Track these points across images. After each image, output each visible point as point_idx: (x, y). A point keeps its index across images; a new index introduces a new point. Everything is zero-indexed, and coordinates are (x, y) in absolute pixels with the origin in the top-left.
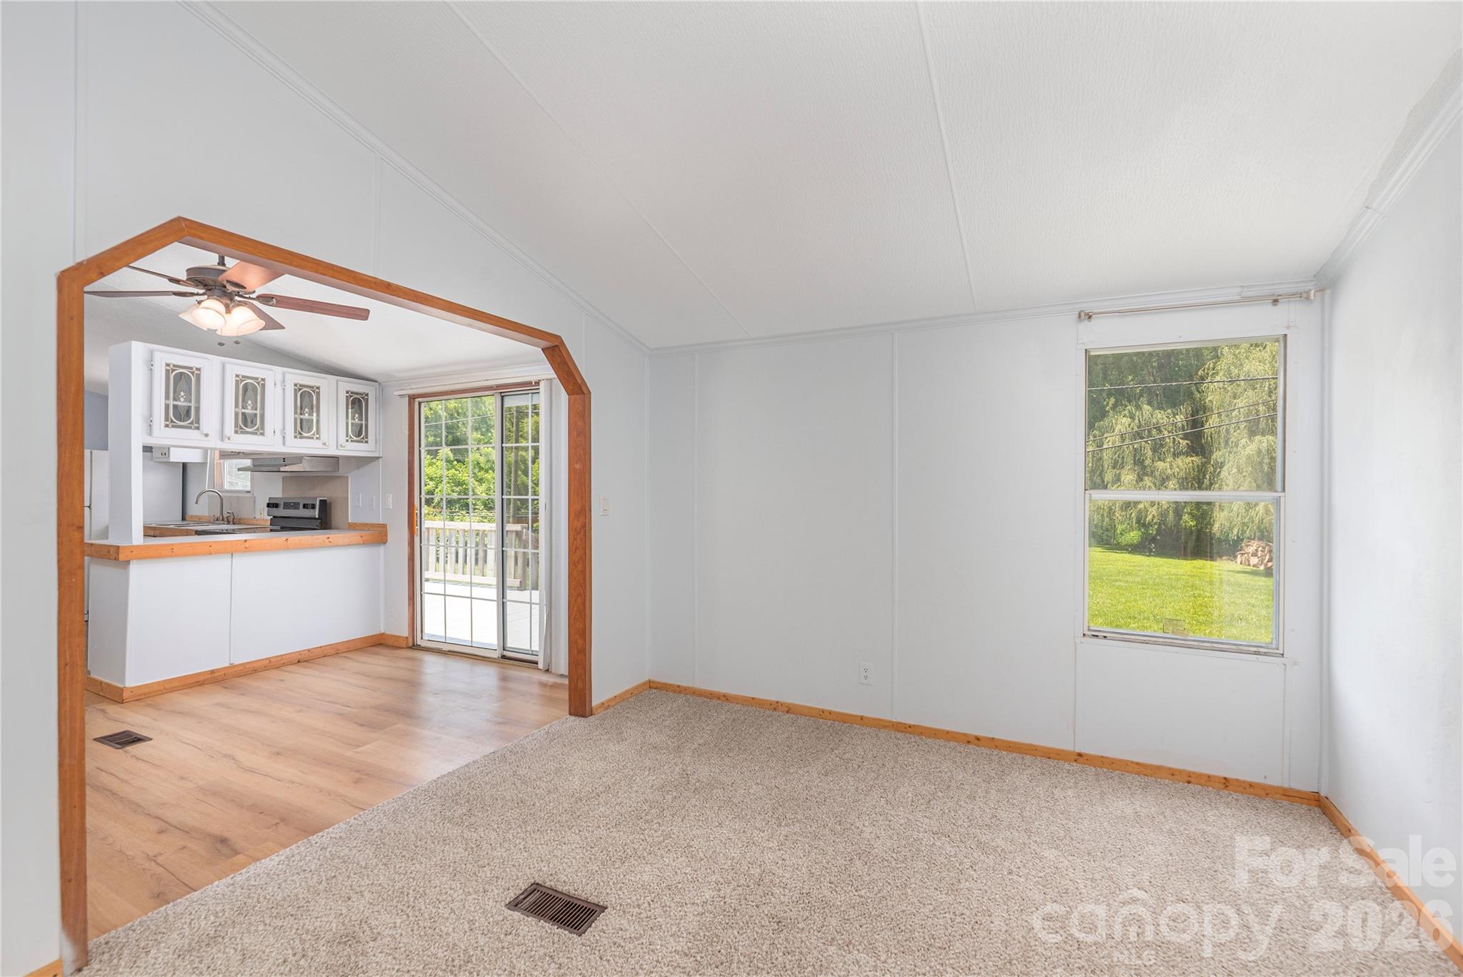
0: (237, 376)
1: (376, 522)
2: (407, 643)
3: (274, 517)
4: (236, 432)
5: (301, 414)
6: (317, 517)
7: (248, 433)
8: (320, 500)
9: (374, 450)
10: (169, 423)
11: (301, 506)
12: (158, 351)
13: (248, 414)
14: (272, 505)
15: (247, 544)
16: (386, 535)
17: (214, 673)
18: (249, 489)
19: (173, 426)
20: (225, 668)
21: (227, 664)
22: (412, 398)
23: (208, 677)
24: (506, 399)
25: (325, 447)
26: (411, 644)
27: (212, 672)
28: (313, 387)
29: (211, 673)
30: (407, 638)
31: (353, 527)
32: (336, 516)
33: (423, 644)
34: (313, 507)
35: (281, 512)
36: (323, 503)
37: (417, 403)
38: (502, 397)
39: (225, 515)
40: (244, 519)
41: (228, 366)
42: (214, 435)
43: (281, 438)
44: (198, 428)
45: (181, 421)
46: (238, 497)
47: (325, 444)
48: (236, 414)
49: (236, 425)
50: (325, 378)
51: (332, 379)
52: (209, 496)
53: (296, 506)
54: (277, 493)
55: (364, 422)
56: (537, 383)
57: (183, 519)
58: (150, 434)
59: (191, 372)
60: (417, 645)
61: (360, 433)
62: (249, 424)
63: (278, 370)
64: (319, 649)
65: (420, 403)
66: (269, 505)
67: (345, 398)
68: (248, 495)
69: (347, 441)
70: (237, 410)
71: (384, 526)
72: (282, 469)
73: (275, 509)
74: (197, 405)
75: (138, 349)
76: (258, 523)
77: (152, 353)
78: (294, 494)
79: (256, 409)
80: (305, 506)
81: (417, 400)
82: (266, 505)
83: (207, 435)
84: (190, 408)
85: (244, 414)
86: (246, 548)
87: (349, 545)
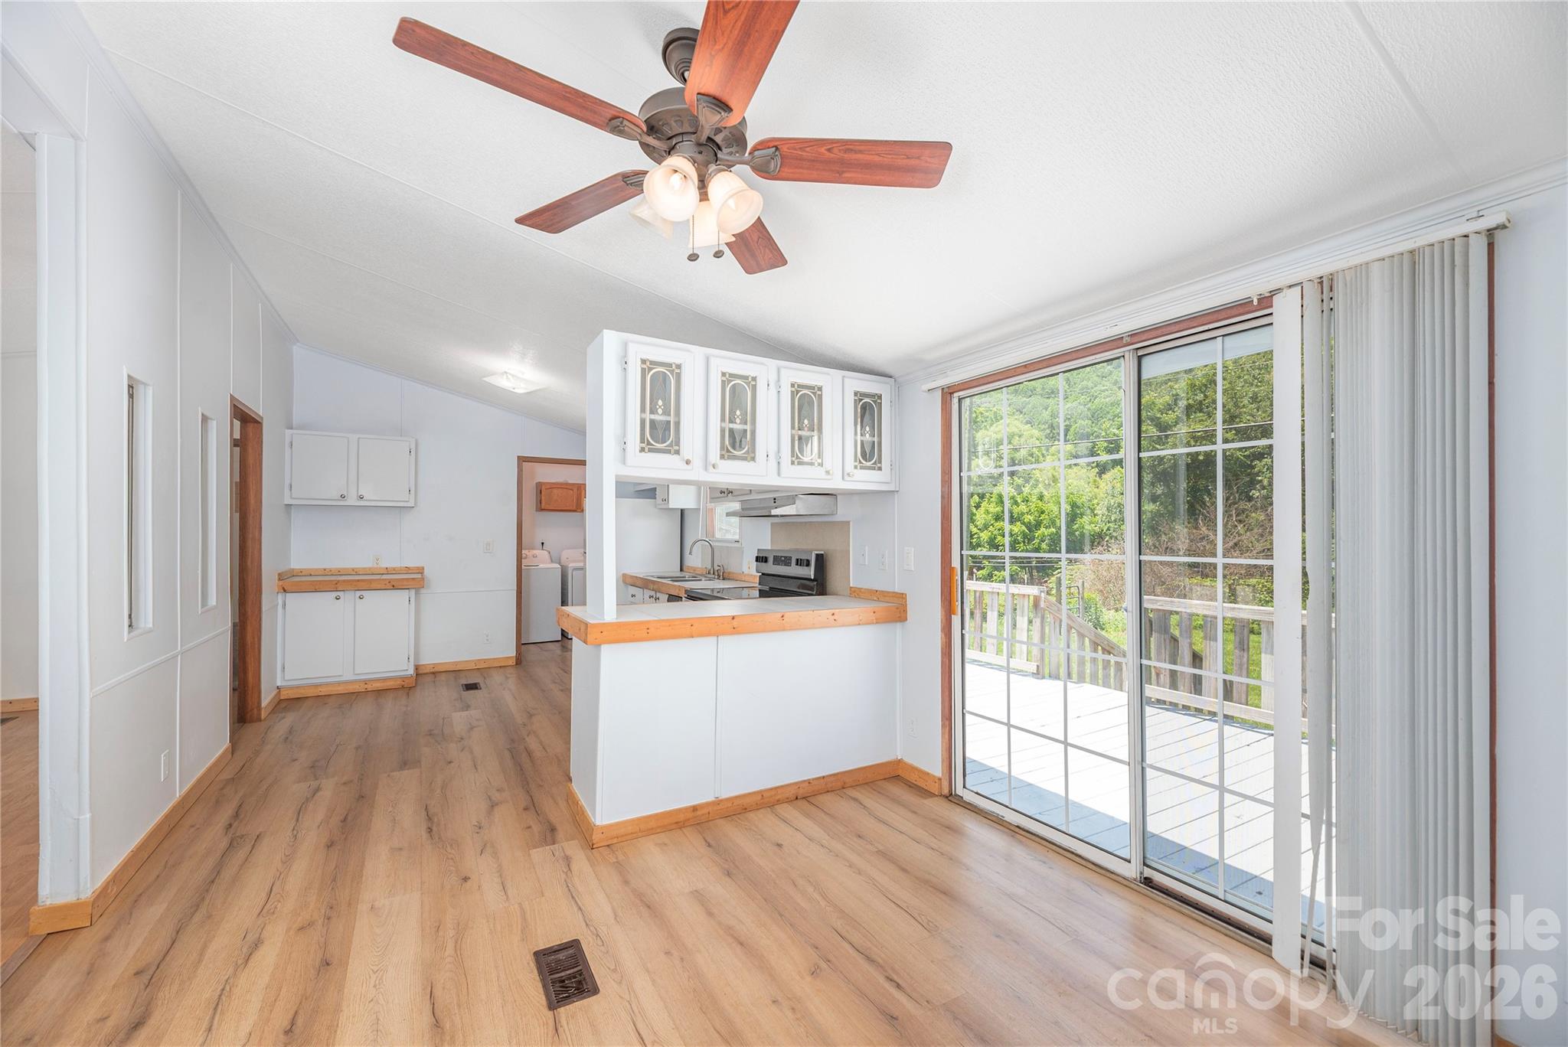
0: (724, 374)
1: (891, 590)
2: (941, 788)
3: (763, 574)
4: (722, 457)
5: (799, 429)
6: (812, 578)
7: (735, 458)
8: (817, 555)
9: (889, 481)
10: (646, 447)
11: (794, 562)
12: (632, 342)
13: (736, 429)
14: (761, 559)
15: (735, 623)
16: (905, 611)
17: (697, 810)
18: (737, 537)
19: (650, 450)
20: (708, 804)
21: (711, 799)
22: (948, 393)
23: (690, 815)
24: (1145, 361)
25: (829, 477)
26: (946, 791)
27: (695, 808)
28: (813, 388)
29: (694, 811)
30: (940, 779)
31: (856, 594)
32: (834, 578)
33: (968, 797)
34: (808, 564)
35: (771, 568)
36: (820, 558)
37: (955, 401)
38: (1140, 358)
39: (716, 568)
40: (733, 573)
41: (713, 361)
42: (697, 462)
43: (775, 465)
44: (677, 452)
45: (658, 443)
46: (728, 547)
47: (828, 472)
48: (723, 431)
49: (722, 447)
50: (828, 374)
51: (838, 374)
52: (702, 545)
53: (785, 561)
54: (766, 543)
55: (876, 439)
56: (1266, 301)
57: (681, 570)
58: (624, 462)
59: (669, 371)
60: (956, 795)
61: (869, 455)
62: (738, 448)
63: (772, 364)
64: (822, 781)
65: (960, 400)
66: (758, 559)
67: (853, 400)
68: (736, 545)
69: (856, 467)
70: (723, 425)
71: (902, 596)
72: (774, 512)
73: (763, 564)
74: (677, 420)
75: (611, 339)
76: (746, 579)
77: (625, 345)
78: (786, 545)
79: (746, 423)
80: (799, 562)
81: (956, 395)
82: (755, 559)
83: (688, 462)
84: (669, 422)
85: (731, 431)
86: (733, 627)
87: (859, 624)
